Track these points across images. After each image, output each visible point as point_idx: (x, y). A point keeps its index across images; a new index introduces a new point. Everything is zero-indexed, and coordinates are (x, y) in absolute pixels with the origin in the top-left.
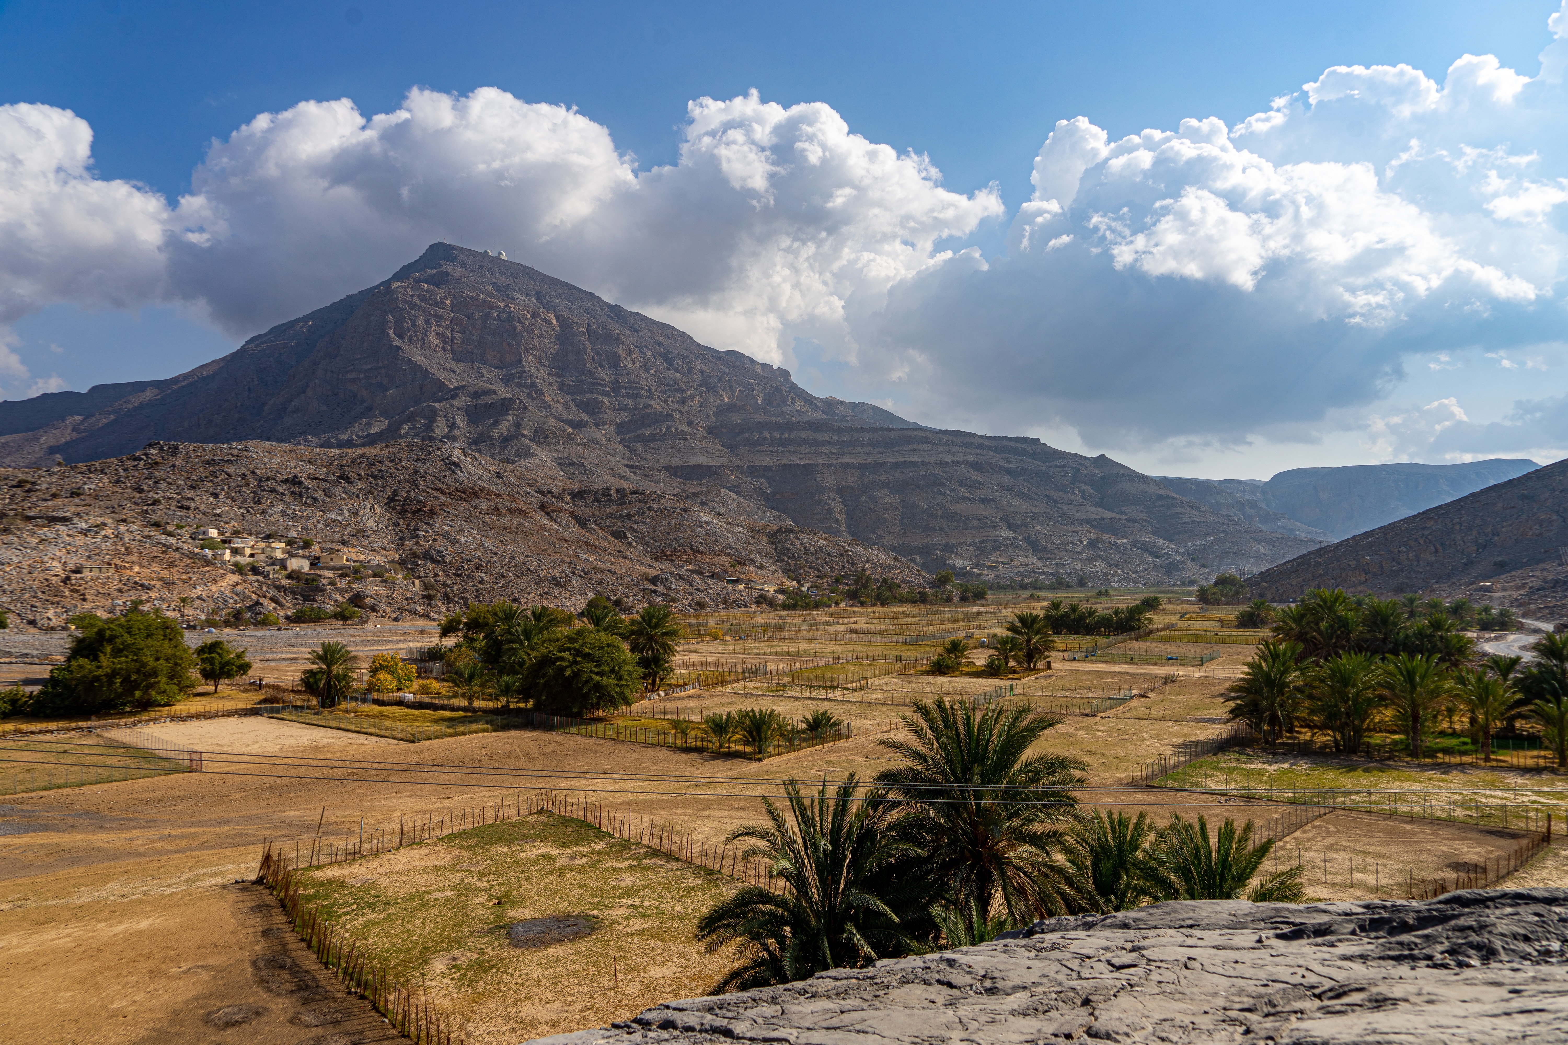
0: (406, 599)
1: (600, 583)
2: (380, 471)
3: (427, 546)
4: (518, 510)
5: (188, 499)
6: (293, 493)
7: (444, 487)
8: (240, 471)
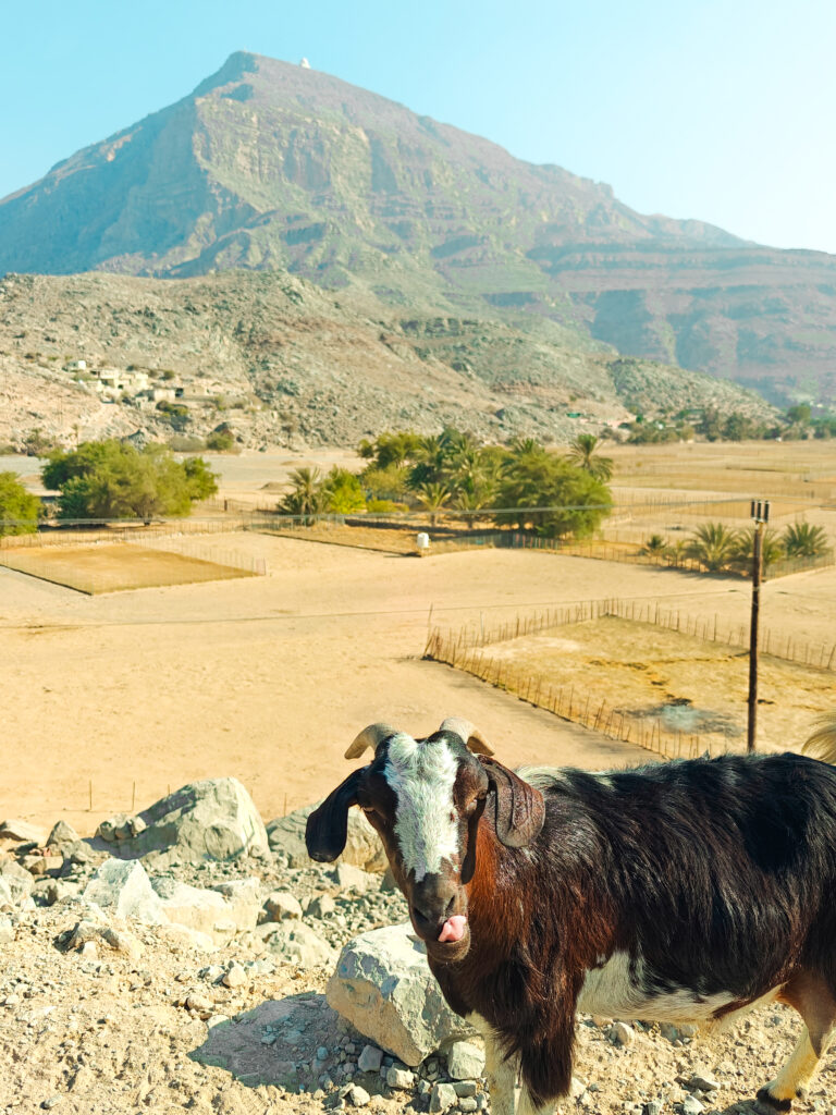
0: (268, 430)
1: (447, 417)
2: (224, 302)
3: (278, 378)
4: (360, 341)
5: (52, 331)
6: (146, 324)
7: (287, 318)
8: (95, 303)
